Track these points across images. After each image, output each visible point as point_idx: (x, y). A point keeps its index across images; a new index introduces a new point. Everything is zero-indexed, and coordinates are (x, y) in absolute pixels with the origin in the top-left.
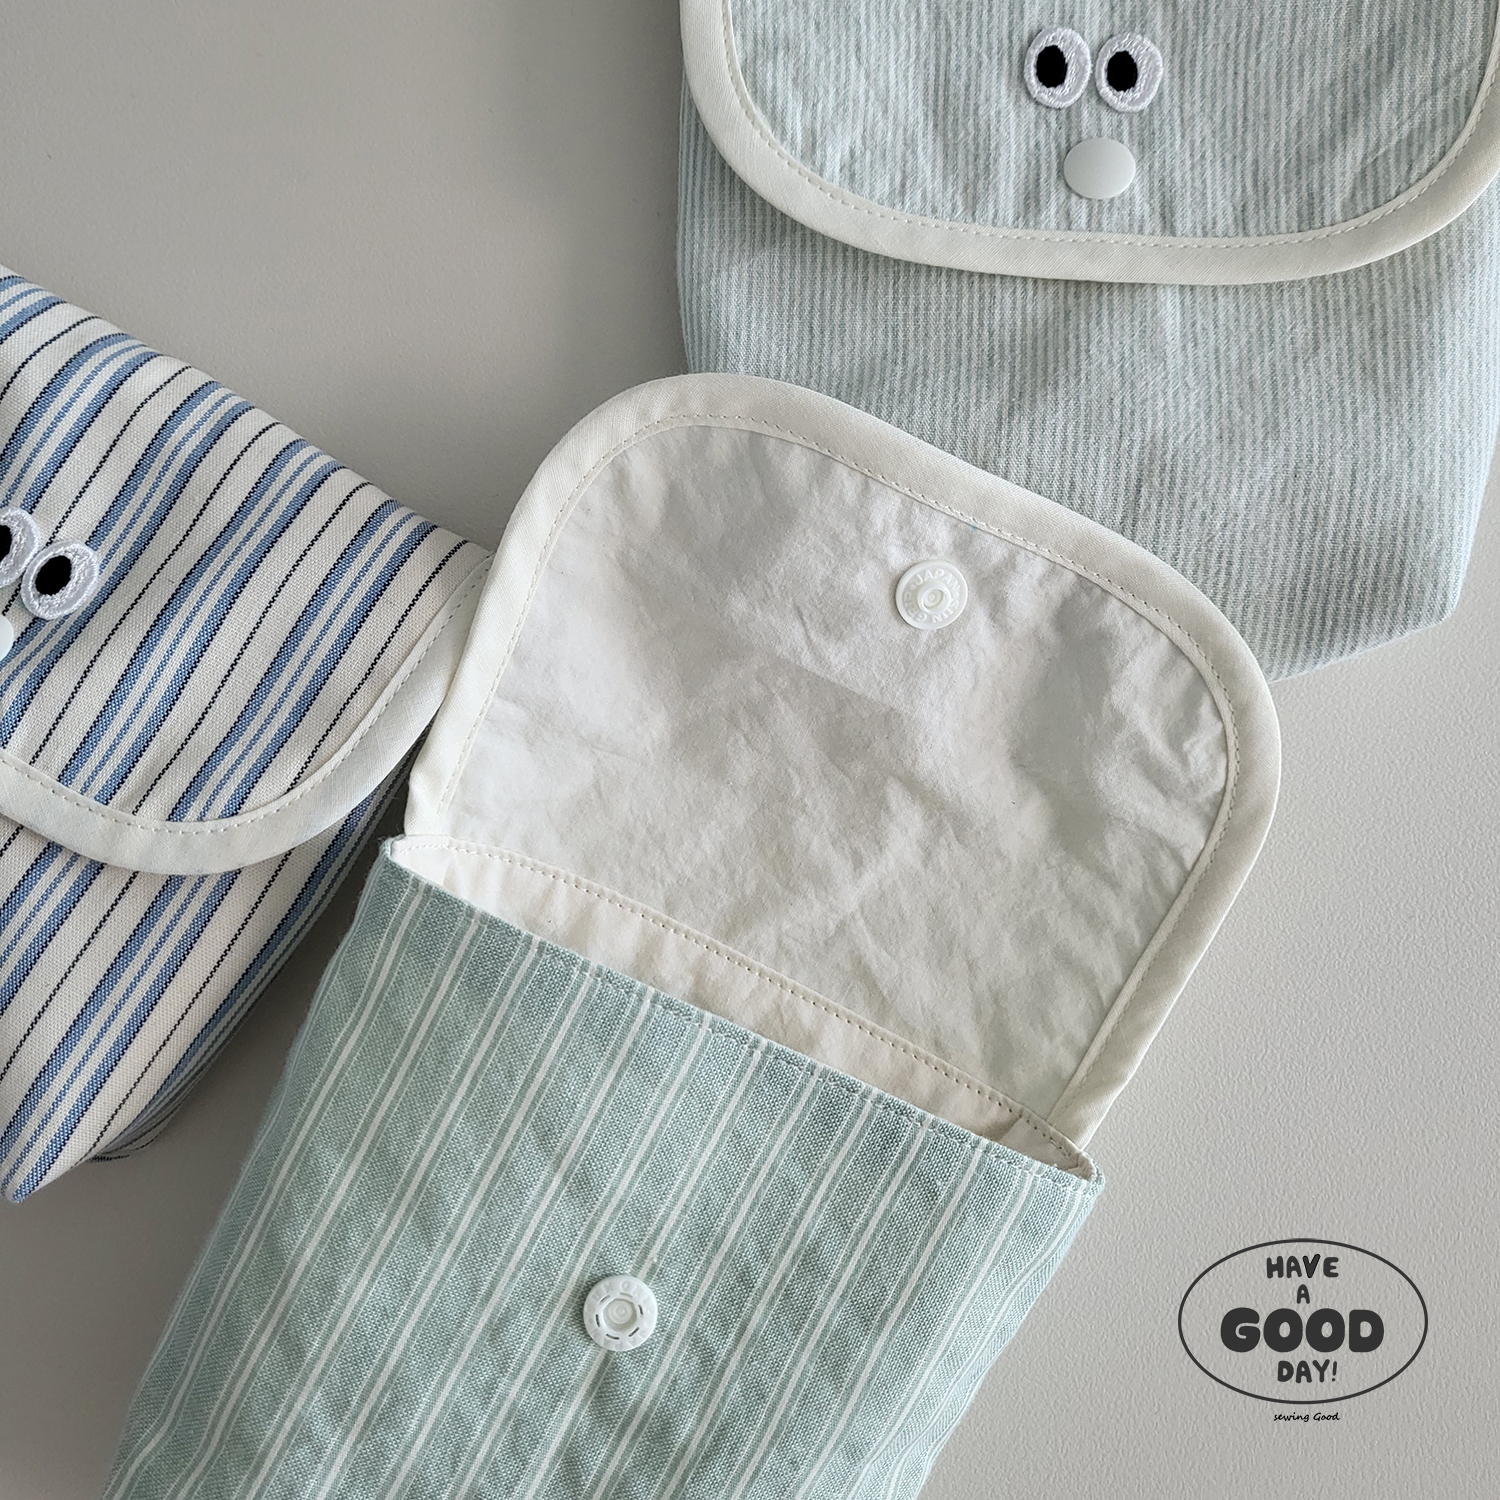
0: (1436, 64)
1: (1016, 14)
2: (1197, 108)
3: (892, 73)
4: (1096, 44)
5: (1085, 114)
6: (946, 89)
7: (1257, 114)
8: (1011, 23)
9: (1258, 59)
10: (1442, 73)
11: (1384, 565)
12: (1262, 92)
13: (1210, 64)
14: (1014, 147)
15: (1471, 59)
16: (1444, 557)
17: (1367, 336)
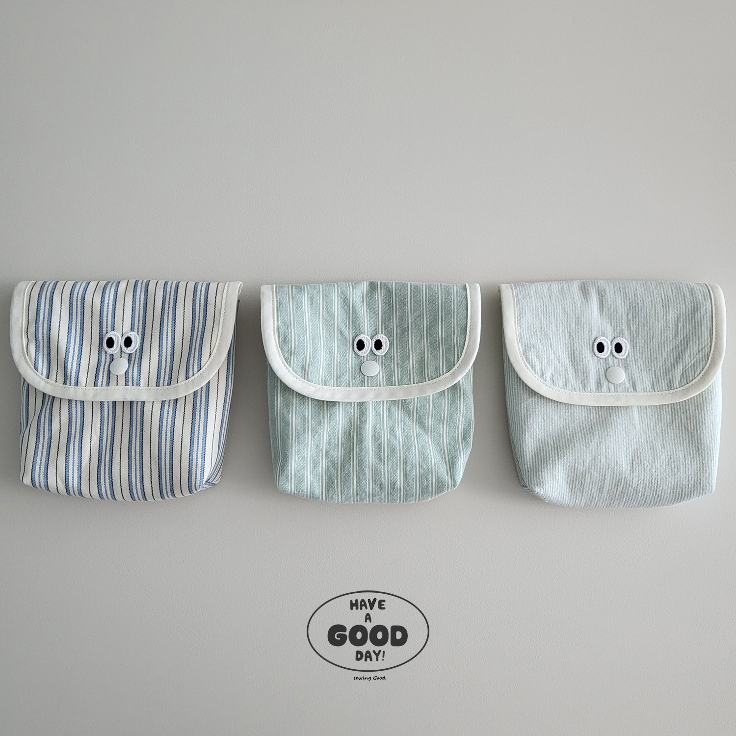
0: (699, 345)
1: (590, 334)
2: (638, 357)
3: (560, 352)
4: (611, 340)
5: (610, 360)
6: (574, 355)
7: (654, 358)
8: (589, 336)
9: (653, 344)
10: (700, 348)
11: (696, 480)
12: (655, 352)
13: (641, 345)
14: (593, 370)
15: (707, 345)
16: (710, 477)
17: (685, 419)
